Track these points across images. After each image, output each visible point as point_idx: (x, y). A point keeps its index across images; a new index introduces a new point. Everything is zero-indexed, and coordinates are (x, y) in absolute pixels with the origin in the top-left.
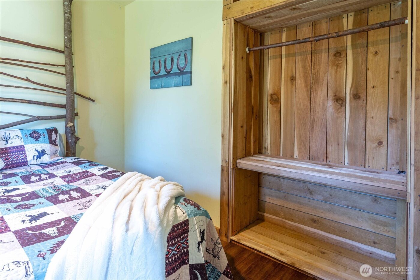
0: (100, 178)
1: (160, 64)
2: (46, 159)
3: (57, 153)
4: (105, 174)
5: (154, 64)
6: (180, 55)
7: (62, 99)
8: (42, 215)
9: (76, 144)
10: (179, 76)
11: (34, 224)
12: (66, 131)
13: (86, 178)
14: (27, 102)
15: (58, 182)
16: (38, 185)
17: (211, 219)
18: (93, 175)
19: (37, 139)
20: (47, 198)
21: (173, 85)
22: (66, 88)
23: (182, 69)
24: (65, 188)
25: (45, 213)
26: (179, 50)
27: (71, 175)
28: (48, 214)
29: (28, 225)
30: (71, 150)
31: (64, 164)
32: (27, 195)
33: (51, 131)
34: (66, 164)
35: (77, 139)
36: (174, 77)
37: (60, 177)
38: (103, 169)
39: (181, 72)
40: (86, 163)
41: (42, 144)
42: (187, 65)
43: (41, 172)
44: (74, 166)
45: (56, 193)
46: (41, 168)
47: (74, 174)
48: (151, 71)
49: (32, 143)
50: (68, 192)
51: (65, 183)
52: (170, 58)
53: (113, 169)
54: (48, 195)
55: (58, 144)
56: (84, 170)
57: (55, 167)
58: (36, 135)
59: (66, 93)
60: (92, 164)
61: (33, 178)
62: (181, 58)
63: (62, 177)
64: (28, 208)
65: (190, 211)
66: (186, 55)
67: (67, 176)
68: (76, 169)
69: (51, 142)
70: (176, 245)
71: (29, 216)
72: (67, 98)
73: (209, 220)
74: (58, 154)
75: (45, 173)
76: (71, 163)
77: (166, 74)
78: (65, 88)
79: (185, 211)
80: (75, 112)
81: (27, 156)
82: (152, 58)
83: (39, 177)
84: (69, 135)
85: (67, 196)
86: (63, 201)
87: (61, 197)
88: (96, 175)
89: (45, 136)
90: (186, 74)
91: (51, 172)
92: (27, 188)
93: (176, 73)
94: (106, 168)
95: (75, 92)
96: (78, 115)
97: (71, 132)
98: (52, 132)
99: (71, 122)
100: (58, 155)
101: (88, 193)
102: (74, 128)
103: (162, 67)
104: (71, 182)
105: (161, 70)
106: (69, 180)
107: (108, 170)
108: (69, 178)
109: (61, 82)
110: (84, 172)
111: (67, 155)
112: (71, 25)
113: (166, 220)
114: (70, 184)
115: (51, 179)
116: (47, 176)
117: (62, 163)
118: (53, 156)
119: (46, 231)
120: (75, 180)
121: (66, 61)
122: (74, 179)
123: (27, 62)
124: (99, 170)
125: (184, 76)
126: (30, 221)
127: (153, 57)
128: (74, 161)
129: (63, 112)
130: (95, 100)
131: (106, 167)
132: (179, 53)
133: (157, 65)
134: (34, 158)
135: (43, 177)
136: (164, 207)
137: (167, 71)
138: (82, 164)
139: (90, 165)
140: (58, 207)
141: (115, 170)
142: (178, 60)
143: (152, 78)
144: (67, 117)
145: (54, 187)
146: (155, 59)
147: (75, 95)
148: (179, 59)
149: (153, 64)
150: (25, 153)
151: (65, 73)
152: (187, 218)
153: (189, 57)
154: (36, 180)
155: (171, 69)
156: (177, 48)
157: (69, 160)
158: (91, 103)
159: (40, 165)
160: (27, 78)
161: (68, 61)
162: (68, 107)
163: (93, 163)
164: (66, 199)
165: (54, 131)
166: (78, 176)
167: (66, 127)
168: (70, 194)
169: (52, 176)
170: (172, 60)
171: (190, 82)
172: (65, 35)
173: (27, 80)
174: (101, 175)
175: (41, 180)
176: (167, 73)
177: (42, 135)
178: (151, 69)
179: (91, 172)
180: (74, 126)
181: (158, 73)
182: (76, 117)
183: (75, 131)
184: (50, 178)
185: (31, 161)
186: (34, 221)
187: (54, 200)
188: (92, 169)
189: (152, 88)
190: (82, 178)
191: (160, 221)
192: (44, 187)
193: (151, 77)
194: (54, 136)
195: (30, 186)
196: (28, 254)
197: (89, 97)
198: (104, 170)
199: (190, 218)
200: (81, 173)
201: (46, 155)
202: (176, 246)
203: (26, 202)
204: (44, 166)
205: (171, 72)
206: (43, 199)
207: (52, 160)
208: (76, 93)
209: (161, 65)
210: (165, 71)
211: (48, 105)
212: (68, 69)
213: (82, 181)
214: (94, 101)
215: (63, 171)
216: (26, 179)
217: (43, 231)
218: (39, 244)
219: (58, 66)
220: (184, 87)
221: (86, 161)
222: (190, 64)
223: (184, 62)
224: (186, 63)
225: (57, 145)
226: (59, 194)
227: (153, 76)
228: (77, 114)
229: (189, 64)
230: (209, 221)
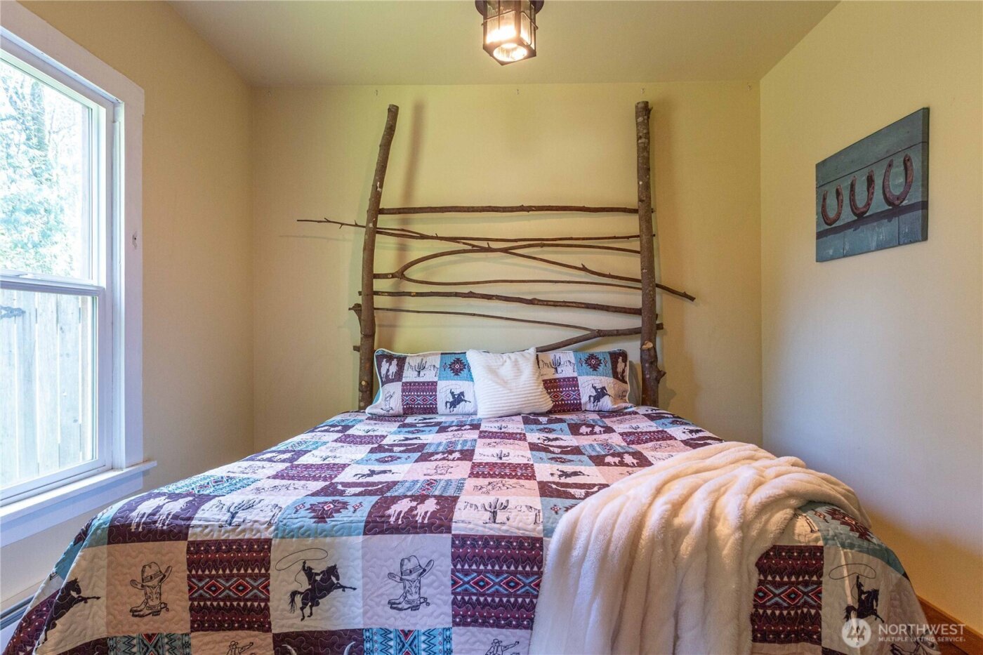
0: (682, 445)
1: (841, 197)
2: (607, 403)
3: (625, 396)
4: (692, 439)
5: (824, 199)
6: (890, 165)
7: (634, 299)
8: (575, 474)
9: (659, 383)
10: (890, 221)
11: (563, 480)
12: (641, 357)
13: (657, 440)
14: (583, 306)
15: (616, 440)
16: (586, 440)
17: (905, 575)
18: (671, 438)
19: (595, 368)
20: (591, 457)
21: (874, 244)
22: (642, 276)
23: (898, 199)
24: (619, 448)
25: (580, 472)
26: (887, 152)
27: (637, 432)
28: (584, 475)
29: (556, 479)
30: (649, 393)
31: (633, 416)
32: (569, 449)
33: (617, 357)
34: (637, 416)
35: (661, 374)
36: (875, 224)
37: (619, 433)
38: (691, 432)
39: (895, 209)
40: (668, 418)
41: (602, 377)
42: (910, 186)
43: (596, 422)
44: (646, 421)
45: (603, 453)
46: (599, 418)
47: (642, 433)
48: (818, 219)
49: (587, 374)
50: (620, 455)
51: (624, 444)
52: (865, 178)
53: (711, 435)
54: (594, 454)
55: (627, 380)
56: (661, 429)
57: (619, 418)
58: (593, 362)
59: (641, 287)
60: (677, 421)
61: (584, 429)
62: (893, 170)
63: (622, 434)
64: (563, 462)
65: (831, 533)
66: (908, 160)
67: (631, 434)
68: (647, 426)
69: (615, 375)
70: (784, 589)
71: (561, 471)
72: (643, 295)
73: (899, 576)
74: (627, 398)
75: (601, 424)
76: (645, 415)
77: (854, 221)
78: (640, 278)
79: (817, 528)
80: (658, 322)
81: (581, 395)
82: (819, 187)
83: (591, 429)
84: (647, 365)
85: (617, 460)
86: (609, 464)
87: (609, 459)
88: (676, 439)
89: (607, 365)
90: (907, 213)
91: (610, 424)
92: (570, 440)
93: (882, 212)
94: (697, 431)
95: (656, 282)
96: (662, 328)
97: (650, 358)
98: (619, 358)
99: (650, 341)
100: (627, 400)
101: (650, 462)
102: (655, 352)
103: (844, 205)
104: (633, 444)
105: (843, 211)
106: (630, 440)
107: (701, 434)
108: (632, 438)
109: (632, 266)
110: (658, 432)
111: (644, 403)
112: (648, 158)
113: (757, 526)
114: (630, 446)
115: (606, 434)
116: (602, 429)
117: (630, 413)
118: (619, 401)
119: (572, 491)
120: (639, 442)
121: (640, 226)
122: (638, 439)
123: (584, 239)
124: (684, 432)
125: (903, 217)
126: (560, 476)
127: (821, 184)
128: (650, 412)
129: (636, 322)
130: (694, 296)
131: (699, 429)
132: (889, 159)
133: (832, 202)
134: (590, 399)
135: (597, 429)
136: (759, 501)
137: (858, 212)
138: (660, 419)
139: (673, 423)
140: (599, 470)
141: (714, 436)
142: (886, 178)
143: (820, 235)
144: (643, 332)
145: (605, 445)
146: (826, 188)
147: (658, 290)
148: (889, 176)
149: (822, 200)
150: (579, 390)
151: (639, 249)
152: (821, 543)
153: (916, 164)
154: (587, 432)
155: (868, 205)
156: (881, 148)
157: (642, 410)
158: (687, 303)
159: (599, 412)
160: (583, 266)
161: (644, 226)
162: (645, 313)
163: (679, 420)
164: (615, 463)
165: (620, 356)
166: (646, 436)
167: (642, 350)
168: (622, 458)
169: (609, 430)
170: (870, 181)
171: (920, 231)
172: (639, 178)
173: (584, 269)
174: (685, 441)
175: (592, 433)
176: (856, 218)
177: (602, 361)
178: (817, 214)
179: (670, 433)
180: (654, 348)
181: (835, 221)
182: (658, 331)
183: (657, 358)
184: (605, 432)
185: (586, 404)
186: (564, 477)
187: (598, 461)
188: (672, 429)
189: (821, 258)
190: (652, 441)
191: (742, 521)
192: (592, 443)
193: (817, 233)
194: (620, 366)
195: (576, 439)
196: (542, 504)
197: (683, 292)
198: (694, 434)
199: (828, 546)
200: (654, 432)
201: (607, 397)
202: (786, 590)
203: (564, 456)
204: (603, 414)
205: (865, 212)
206: (585, 456)
207: (616, 406)
208: (658, 286)
209: (842, 200)
210: (851, 213)
211: (614, 310)
212: (644, 241)
213: (650, 444)
214: (692, 299)
215: (628, 426)
216: (574, 429)
217: (568, 489)
218: (559, 499)
219: (628, 238)
220: (903, 246)
221: (669, 416)
222: (920, 183)
223: (902, 180)
224: (908, 181)
225: (626, 383)
226: (608, 455)
227: (822, 229)
228: (660, 327)
229: (917, 185)
230: (900, 579)
